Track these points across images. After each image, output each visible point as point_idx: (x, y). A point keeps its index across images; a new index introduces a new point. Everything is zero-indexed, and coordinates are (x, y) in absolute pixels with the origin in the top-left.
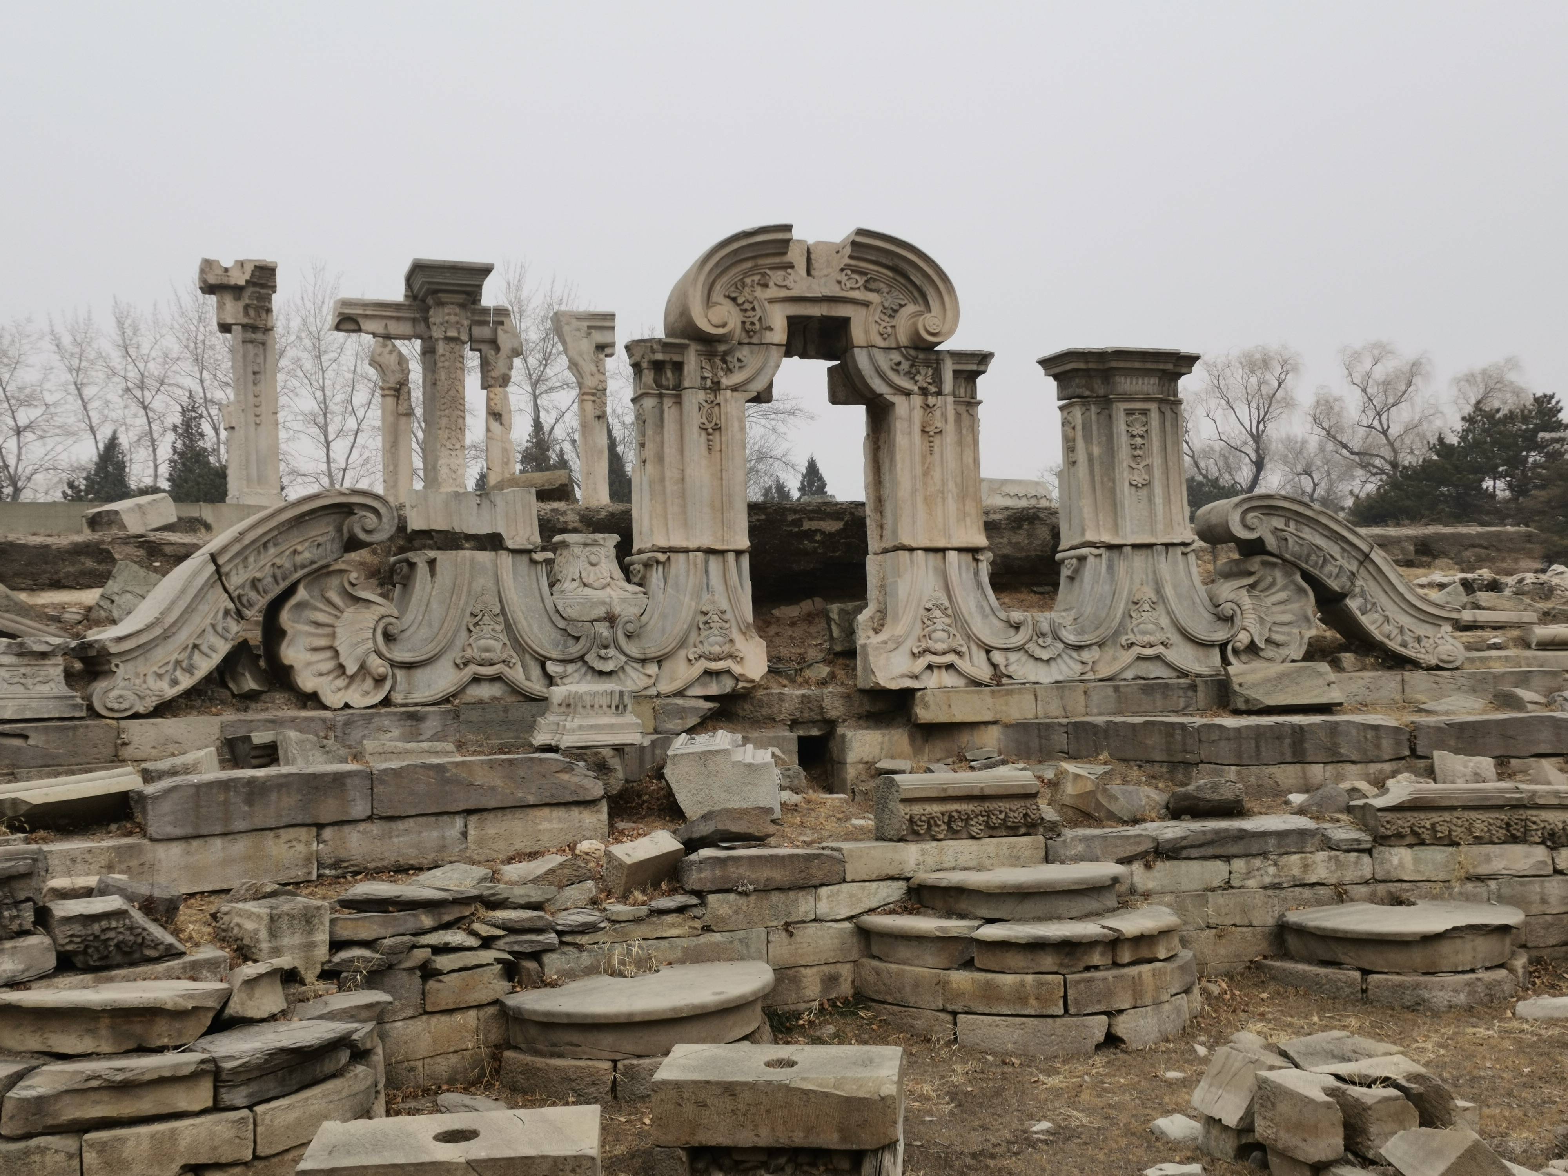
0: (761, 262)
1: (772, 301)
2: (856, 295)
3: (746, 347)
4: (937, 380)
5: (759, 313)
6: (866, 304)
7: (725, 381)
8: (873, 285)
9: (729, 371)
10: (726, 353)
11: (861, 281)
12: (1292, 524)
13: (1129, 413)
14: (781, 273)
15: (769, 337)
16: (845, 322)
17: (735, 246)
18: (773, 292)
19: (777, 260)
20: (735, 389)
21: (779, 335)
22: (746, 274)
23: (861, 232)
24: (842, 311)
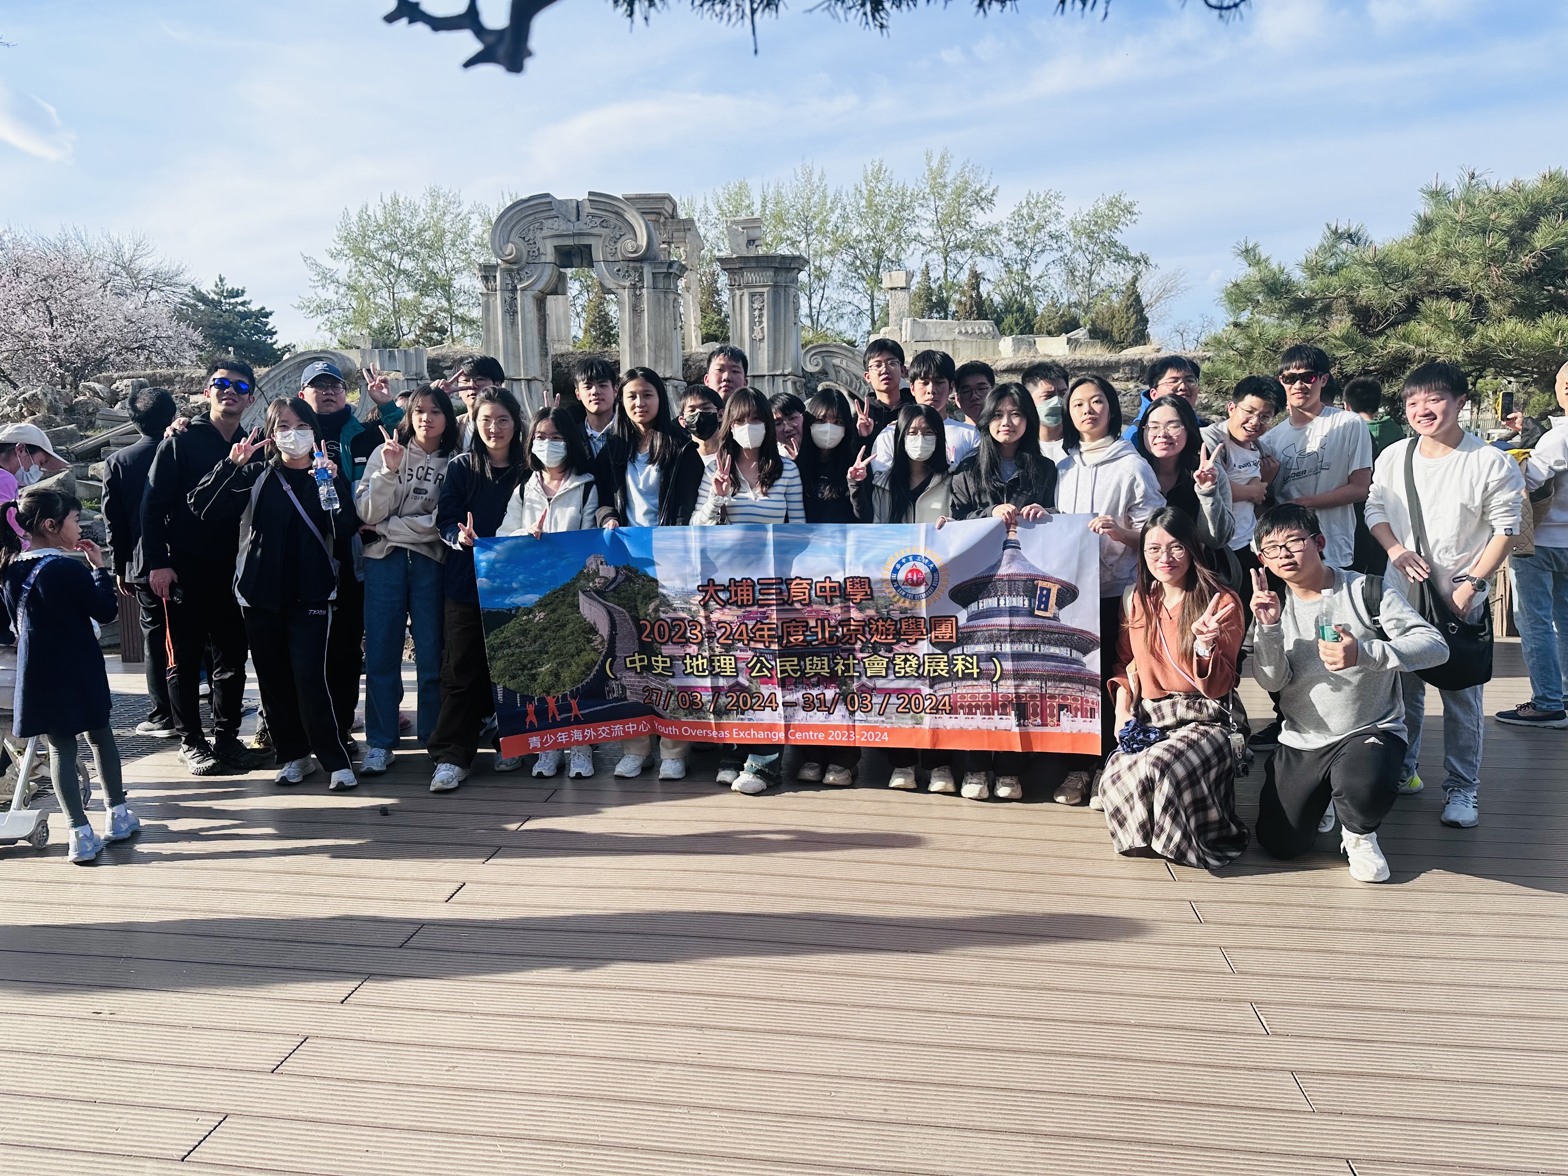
0: (537, 216)
1: (544, 238)
2: (594, 231)
3: (532, 266)
4: (641, 280)
5: (537, 245)
6: (600, 236)
7: (519, 287)
8: (604, 224)
9: (521, 280)
10: (518, 270)
11: (598, 221)
12: (844, 362)
13: (752, 295)
14: (550, 221)
15: (543, 259)
16: (589, 247)
17: (518, 208)
18: (545, 232)
19: (547, 214)
20: (523, 290)
21: (550, 256)
22: (531, 223)
23: (590, 194)
24: (586, 241)
